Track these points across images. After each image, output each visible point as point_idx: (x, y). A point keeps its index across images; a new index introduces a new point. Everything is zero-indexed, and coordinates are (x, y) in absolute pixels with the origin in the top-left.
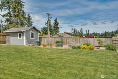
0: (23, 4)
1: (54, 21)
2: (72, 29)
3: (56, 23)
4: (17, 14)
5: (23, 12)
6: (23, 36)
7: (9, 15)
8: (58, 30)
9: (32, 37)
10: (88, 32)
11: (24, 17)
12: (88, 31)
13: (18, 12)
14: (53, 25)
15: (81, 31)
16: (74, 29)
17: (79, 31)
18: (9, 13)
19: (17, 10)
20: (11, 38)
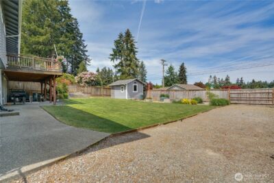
0: (136, 50)
1: (179, 67)
2: (211, 76)
3: (183, 69)
4: (129, 62)
5: (136, 59)
6: (125, 89)
7: (121, 64)
8: (185, 80)
9: (135, 89)
10: (242, 81)
11: (137, 66)
12: (240, 79)
13: (131, 60)
14: (178, 73)
15: (227, 79)
16: (215, 77)
17: (224, 80)
18: (121, 62)
19: (129, 58)
20: (115, 91)
